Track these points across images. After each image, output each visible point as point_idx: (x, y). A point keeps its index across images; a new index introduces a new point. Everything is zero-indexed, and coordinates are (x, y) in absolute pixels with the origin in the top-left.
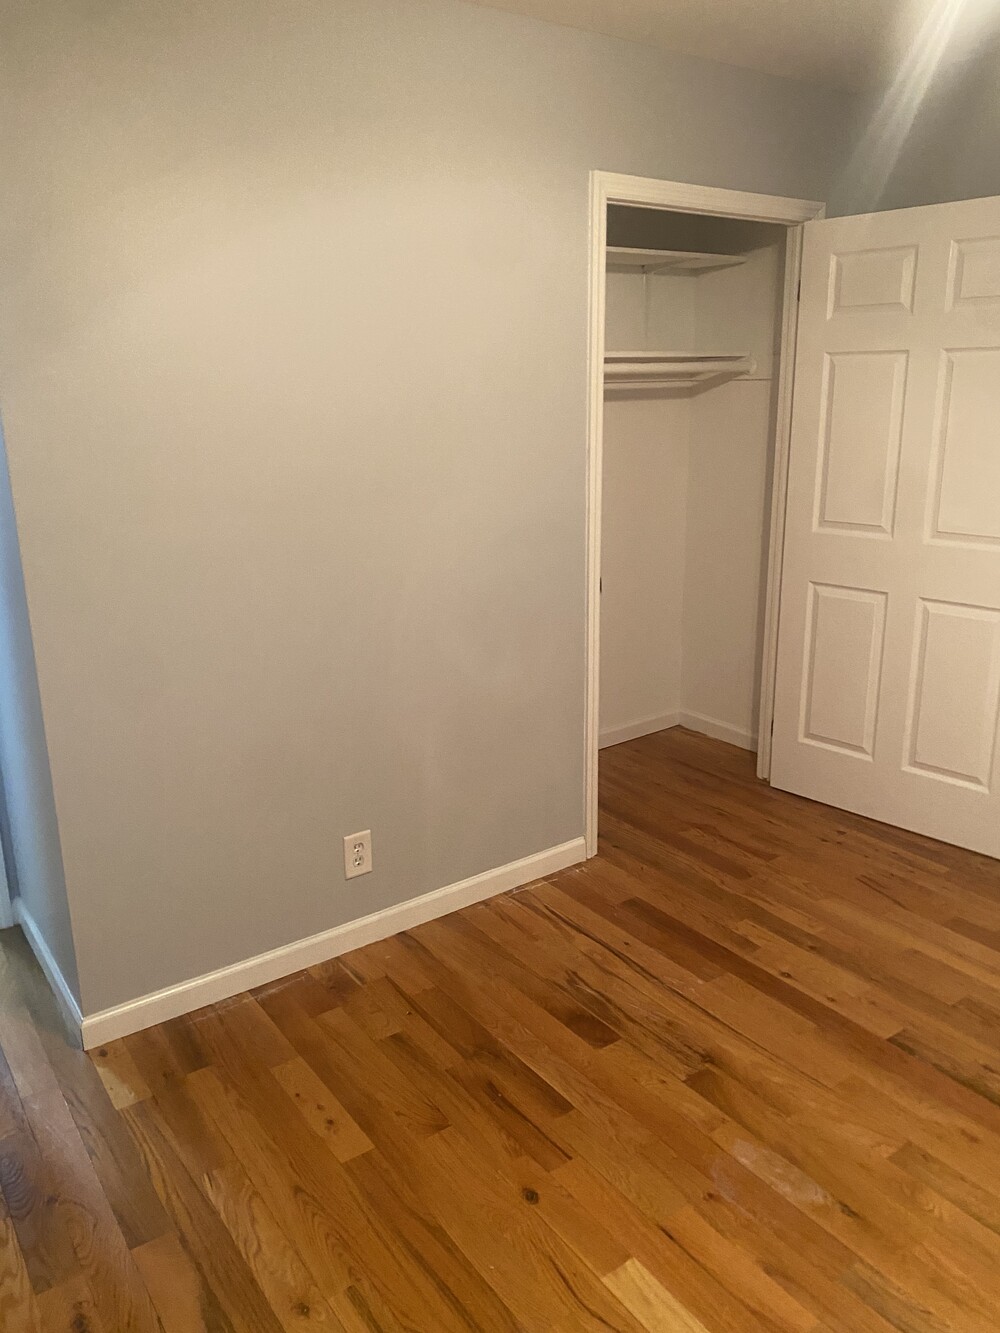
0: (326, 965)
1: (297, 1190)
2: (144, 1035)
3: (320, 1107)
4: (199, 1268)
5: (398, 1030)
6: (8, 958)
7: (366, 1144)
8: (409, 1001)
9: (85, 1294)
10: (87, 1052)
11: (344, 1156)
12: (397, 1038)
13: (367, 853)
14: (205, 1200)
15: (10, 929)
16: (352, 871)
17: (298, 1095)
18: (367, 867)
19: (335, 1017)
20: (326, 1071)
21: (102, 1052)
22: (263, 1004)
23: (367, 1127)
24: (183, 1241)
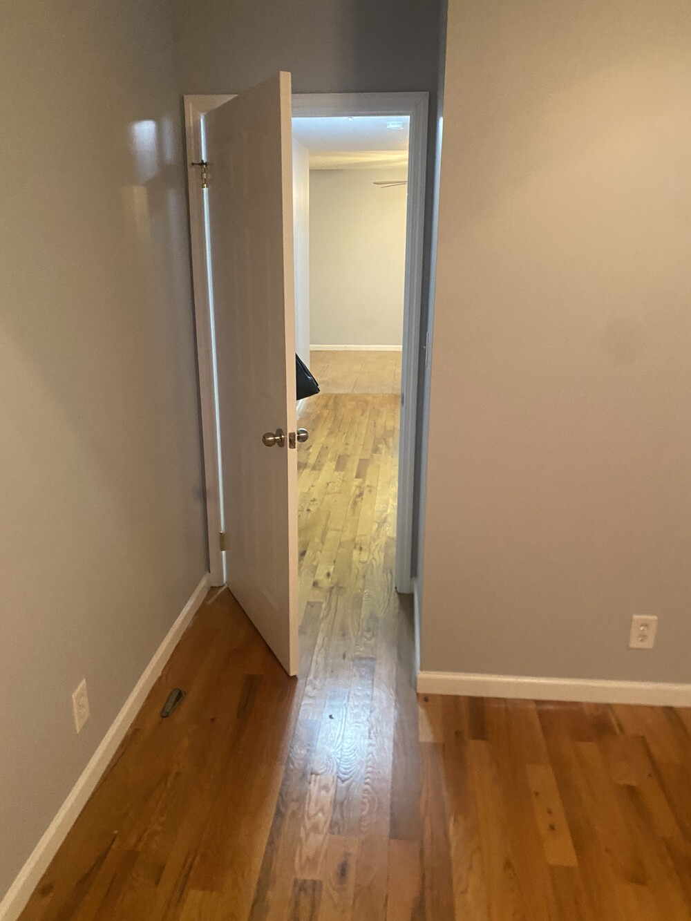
0: (597, 706)
1: (508, 865)
2: (456, 699)
3: (550, 812)
4: (423, 878)
5: (634, 783)
6: (399, 613)
7: (572, 860)
8: (654, 764)
9: (354, 850)
10: (418, 694)
11: (553, 860)
12: (631, 790)
13: (651, 634)
14: (446, 835)
15: (408, 595)
16: (635, 643)
17: (537, 794)
18: (649, 644)
19: (589, 749)
20: (564, 786)
21: (426, 698)
22: (541, 714)
23: (579, 847)
24: (422, 851)
